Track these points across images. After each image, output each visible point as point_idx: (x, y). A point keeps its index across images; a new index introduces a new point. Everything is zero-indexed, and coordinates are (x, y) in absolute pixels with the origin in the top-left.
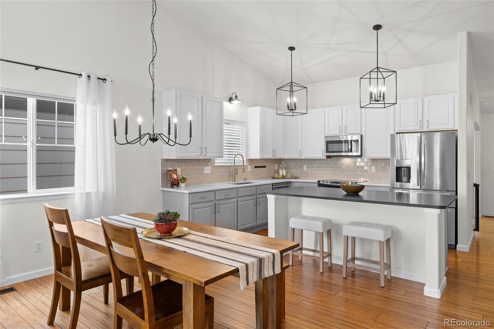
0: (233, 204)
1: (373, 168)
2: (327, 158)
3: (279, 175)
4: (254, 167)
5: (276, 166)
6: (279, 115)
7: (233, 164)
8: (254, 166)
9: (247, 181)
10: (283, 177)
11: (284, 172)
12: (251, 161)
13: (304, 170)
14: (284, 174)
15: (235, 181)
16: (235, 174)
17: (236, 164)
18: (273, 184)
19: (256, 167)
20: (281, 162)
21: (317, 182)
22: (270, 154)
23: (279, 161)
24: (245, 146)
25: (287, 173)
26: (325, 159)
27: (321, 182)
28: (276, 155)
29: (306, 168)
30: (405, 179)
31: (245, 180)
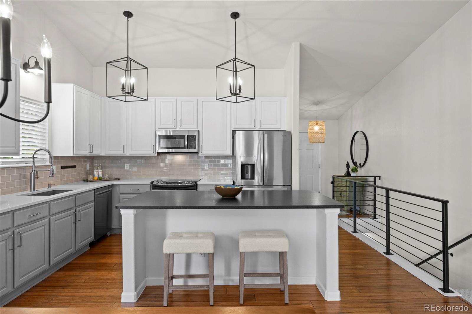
0: (43, 227)
1: (206, 166)
2: (157, 155)
3: (94, 176)
4: (60, 168)
5: (88, 165)
6: (109, 97)
7: (31, 164)
8: (60, 166)
9: (53, 188)
10: (100, 179)
11: (100, 173)
12: (55, 159)
13: (126, 169)
14: (101, 175)
15: (34, 190)
16: (35, 178)
17: (36, 164)
18: (94, 190)
19: (62, 168)
20: (93, 160)
21: (150, 183)
22: (85, 150)
23: (91, 159)
24: (47, 138)
25: (103, 173)
26: (156, 156)
27: (154, 183)
28: (93, 151)
29: (128, 166)
30: (249, 175)
31: (49, 186)
